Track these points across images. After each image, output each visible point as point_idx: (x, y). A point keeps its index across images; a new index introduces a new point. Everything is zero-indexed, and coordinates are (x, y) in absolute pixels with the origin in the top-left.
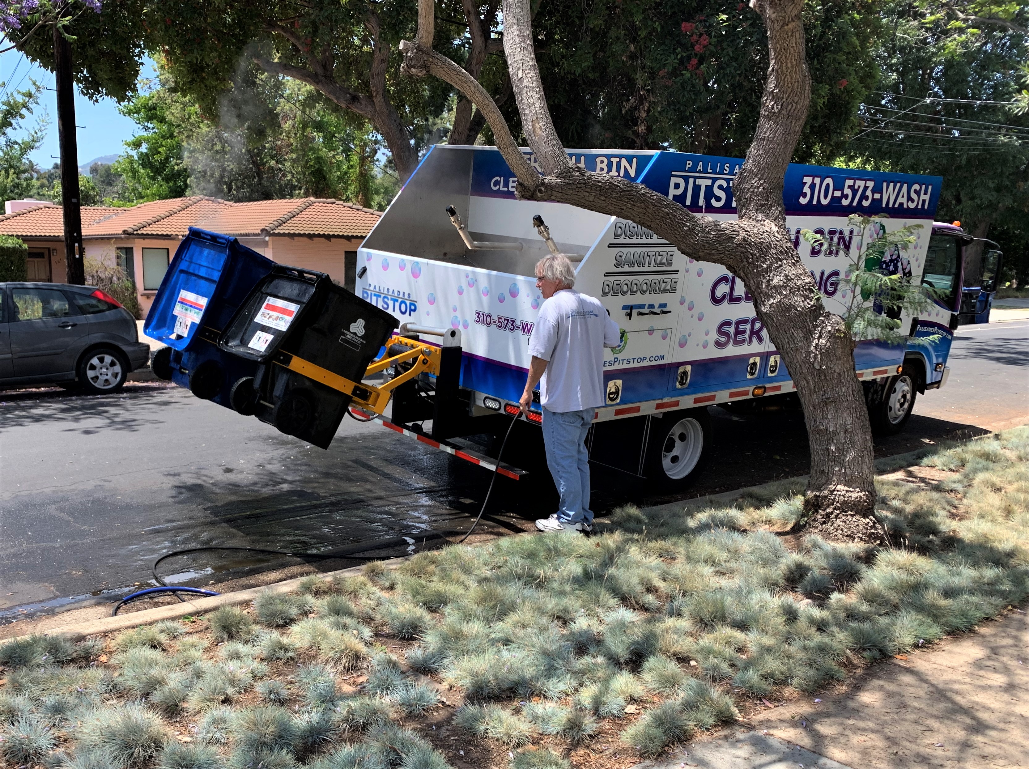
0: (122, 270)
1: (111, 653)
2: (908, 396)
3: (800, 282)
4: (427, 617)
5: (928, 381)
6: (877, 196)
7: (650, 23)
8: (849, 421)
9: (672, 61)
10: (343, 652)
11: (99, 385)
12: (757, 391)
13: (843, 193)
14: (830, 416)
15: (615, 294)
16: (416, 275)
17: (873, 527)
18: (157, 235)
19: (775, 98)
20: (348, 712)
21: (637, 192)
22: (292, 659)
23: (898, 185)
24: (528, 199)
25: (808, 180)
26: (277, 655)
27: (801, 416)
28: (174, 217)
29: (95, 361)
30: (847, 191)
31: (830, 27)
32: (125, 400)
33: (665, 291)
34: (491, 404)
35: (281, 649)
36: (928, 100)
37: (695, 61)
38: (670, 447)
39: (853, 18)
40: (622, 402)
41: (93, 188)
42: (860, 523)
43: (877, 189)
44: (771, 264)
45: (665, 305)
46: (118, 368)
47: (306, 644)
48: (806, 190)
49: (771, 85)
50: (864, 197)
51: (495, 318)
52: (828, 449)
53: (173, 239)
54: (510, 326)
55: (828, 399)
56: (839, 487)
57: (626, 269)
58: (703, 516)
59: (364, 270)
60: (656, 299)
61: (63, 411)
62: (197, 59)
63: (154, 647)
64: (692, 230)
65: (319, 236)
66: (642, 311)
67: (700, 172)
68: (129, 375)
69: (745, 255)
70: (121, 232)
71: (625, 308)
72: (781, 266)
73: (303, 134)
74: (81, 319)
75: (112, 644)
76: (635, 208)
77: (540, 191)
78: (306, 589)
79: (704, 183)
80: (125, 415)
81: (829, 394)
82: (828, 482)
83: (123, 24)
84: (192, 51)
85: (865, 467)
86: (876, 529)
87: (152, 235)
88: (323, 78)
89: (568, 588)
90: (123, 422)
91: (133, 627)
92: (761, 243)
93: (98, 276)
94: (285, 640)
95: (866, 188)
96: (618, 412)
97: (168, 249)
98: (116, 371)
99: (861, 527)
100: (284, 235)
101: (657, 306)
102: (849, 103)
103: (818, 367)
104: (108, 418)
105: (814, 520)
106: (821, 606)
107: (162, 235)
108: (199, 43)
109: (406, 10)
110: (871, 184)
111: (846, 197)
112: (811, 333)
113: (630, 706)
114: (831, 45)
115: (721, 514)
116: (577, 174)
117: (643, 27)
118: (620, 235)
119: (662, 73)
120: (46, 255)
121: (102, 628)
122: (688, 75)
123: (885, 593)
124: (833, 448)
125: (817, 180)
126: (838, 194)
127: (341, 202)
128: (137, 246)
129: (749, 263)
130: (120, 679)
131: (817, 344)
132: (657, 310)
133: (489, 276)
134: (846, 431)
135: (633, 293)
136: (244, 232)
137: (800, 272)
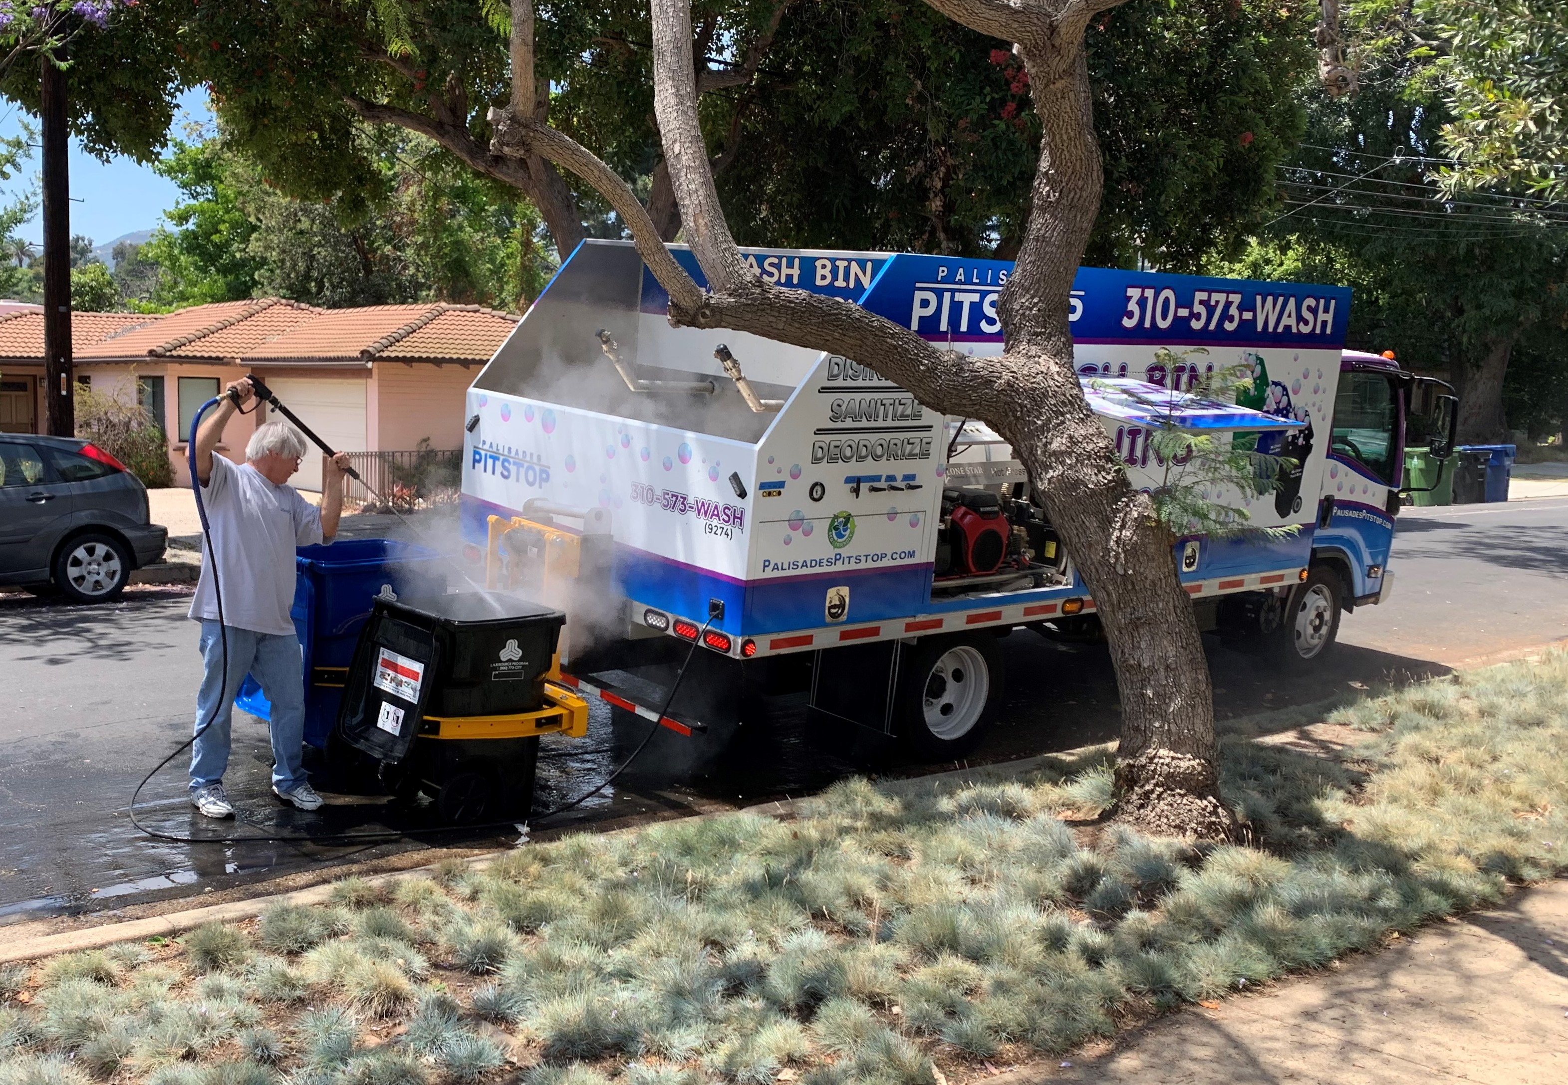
0: (146, 411)
1: (35, 988)
2: (1327, 616)
3: (1091, 446)
4: (513, 939)
5: (1359, 592)
6: (1247, 315)
7: (943, 49)
8: (1171, 652)
9: (978, 105)
10: (374, 988)
11: (85, 589)
12: (1069, 607)
13: (1191, 312)
14: (1143, 645)
15: (833, 460)
16: (548, 427)
17: (1214, 813)
18: (202, 357)
19: (1051, 181)
20: (364, 1073)
21: (849, 316)
22: (301, 1000)
23: (1281, 299)
24: (689, 324)
25: (1134, 293)
26: (279, 993)
27: (1103, 642)
28: (231, 330)
29: (80, 553)
30: (1198, 308)
31: (1224, 56)
32: (122, 613)
33: (912, 456)
34: (653, 620)
35: (285, 984)
36: (1398, 160)
37: (1011, 106)
38: (938, 688)
39: (1259, 42)
40: (850, 621)
41: (110, 284)
42: (1193, 806)
43: (1247, 305)
44: (1049, 420)
45: (912, 477)
46: (115, 564)
47: (325, 979)
48: (1132, 306)
49: (1044, 164)
50: (1226, 316)
51: (659, 492)
52: (1143, 695)
53: (227, 364)
54: (679, 505)
55: (1139, 619)
56: (1163, 752)
57: (849, 423)
58: (965, 795)
59: (476, 420)
60: (899, 468)
61: (23, 629)
62: (257, 100)
63: (99, 979)
64: (931, 370)
65: (451, 360)
66: (877, 485)
67: (960, 282)
68: (132, 573)
69: (1010, 406)
70: (145, 353)
71: (848, 480)
72: (1063, 422)
73: (434, 206)
74: (63, 489)
75: (39, 975)
76: (847, 339)
77: (704, 315)
78: (340, 897)
79: (967, 299)
80: (115, 635)
81: (1139, 614)
82: (1145, 745)
83: (149, 49)
84: (249, 88)
85: (1198, 722)
86: (1218, 817)
87: (195, 357)
88: (451, 129)
89: (735, 898)
90: (110, 647)
91: (71, 952)
92: (1034, 390)
93: (108, 419)
94: (293, 972)
95: (1228, 304)
96: (844, 636)
97: (218, 379)
98: (113, 568)
99: (1195, 813)
100: (397, 359)
101: (899, 477)
102: (1259, 167)
103: (1121, 572)
104: (90, 640)
105: (1128, 802)
106: (1107, 930)
107: (210, 358)
108: (261, 77)
109: (573, 31)
110: (1236, 299)
111: (1198, 317)
112: (1110, 521)
113: (786, 1070)
114: (1225, 82)
115: (991, 792)
116: (758, 291)
117: (933, 56)
118: (837, 375)
119: (962, 124)
120: (30, 386)
121: (28, 952)
122: (1002, 126)
123: (1208, 911)
124: (1150, 693)
125: (1150, 293)
126: (1184, 312)
127: (489, 310)
128: (171, 376)
129: (1017, 418)
130: (42, 1025)
131: (1118, 538)
132: (899, 484)
133: (647, 431)
134: (1167, 668)
135: (861, 459)
136: (335, 354)
137: (1091, 431)
